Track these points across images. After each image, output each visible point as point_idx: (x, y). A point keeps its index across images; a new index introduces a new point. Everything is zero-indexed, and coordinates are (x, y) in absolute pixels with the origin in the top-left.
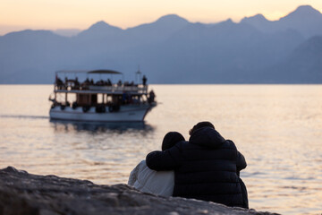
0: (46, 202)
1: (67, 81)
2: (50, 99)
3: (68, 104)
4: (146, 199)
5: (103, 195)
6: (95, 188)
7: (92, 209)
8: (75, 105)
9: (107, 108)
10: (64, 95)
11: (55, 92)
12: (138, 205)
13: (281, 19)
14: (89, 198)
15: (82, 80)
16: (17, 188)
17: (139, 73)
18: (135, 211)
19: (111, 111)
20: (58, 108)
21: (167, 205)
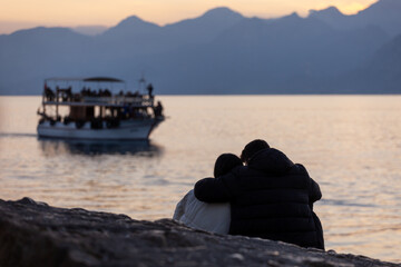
0: (76, 241)
1: (59, 91)
2: (39, 113)
3: (59, 118)
4: (201, 238)
5: (145, 232)
6: (134, 224)
7: (134, 251)
8: (67, 120)
9: (104, 124)
10: (54, 107)
11: (44, 104)
12: (190, 245)
13: (360, 12)
14: (128, 236)
15: (76, 90)
16: (38, 224)
17: (142, 80)
18: (187, 253)
19: (109, 127)
20: (47, 124)
21: (226, 245)
